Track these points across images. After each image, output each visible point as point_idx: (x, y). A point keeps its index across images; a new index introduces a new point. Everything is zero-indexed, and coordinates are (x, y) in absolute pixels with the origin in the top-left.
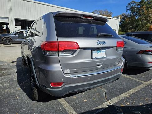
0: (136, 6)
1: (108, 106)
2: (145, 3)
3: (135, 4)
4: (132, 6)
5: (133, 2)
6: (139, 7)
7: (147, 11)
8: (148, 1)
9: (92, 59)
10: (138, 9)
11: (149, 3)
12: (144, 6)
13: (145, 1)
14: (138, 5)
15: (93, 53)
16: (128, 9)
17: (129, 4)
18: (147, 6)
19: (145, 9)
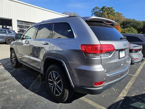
0: (99, 11)
1: (124, 98)
2: (106, 9)
3: (98, 10)
4: (96, 11)
5: (97, 8)
6: (101, 12)
7: (108, 16)
8: (108, 8)
9: (119, 59)
10: (100, 13)
11: (109, 10)
12: (105, 12)
13: (106, 8)
14: (100, 11)
15: (120, 54)
16: (93, 13)
17: (93, 9)
18: (107, 12)
19: (106, 14)
